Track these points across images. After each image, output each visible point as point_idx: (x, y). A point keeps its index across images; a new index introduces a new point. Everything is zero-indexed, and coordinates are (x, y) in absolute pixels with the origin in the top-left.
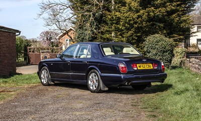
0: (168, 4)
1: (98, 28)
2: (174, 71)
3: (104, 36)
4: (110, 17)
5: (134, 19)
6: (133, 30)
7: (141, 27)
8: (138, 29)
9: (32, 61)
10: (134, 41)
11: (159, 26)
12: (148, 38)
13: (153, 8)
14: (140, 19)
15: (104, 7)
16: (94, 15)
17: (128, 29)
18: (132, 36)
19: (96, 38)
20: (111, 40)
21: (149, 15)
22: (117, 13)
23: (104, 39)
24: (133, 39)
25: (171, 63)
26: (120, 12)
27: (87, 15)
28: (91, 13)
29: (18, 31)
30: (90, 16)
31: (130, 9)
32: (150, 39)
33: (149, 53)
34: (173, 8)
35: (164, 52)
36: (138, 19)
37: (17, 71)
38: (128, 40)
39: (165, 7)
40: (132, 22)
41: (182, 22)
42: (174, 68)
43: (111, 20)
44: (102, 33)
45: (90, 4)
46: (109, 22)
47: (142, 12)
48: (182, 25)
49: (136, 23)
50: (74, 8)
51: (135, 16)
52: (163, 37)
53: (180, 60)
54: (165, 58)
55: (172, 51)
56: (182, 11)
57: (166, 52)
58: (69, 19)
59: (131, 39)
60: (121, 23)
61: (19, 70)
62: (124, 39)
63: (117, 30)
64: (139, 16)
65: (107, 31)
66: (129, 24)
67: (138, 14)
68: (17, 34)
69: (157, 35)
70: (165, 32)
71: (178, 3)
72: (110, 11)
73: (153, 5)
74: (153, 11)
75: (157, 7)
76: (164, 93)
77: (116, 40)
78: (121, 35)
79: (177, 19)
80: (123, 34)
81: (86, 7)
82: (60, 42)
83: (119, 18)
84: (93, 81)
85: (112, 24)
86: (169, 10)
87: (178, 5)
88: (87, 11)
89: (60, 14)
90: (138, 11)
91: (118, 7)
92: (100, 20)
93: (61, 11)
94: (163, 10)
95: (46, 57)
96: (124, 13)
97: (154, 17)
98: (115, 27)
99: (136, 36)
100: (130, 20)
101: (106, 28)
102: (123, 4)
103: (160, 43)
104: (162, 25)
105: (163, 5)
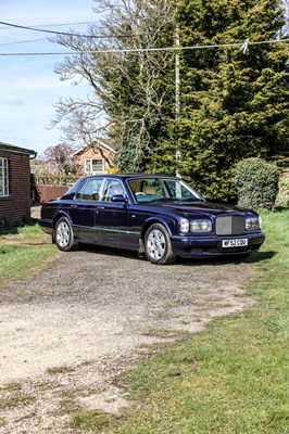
0: (268, 106)
1: (153, 144)
2: (278, 214)
3: (164, 158)
4: (173, 126)
5: (213, 130)
6: (212, 147)
7: (225, 144)
8: (220, 147)
9: (42, 198)
10: (212, 166)
12: (240, 163)
13: (244, 113)
14: (223, 130)
15: (164, 110)
16: (147, 124)
17: (204, 147)
18: (209, 157)
19: (148, 161)
20: (175, 164)
21: (238, 122)
22: (186, 121)
23: (164, 162)
24: (211, 163)
25: (274, 201)
26: (189, 118)
27: (133, 123)
28: (142, 120)
30: (140, 125)
31: (207, 112)
32: (243, 165)
33: (241, 186)
34: (277, 112)
35: (264, 185)
36: (219, 130)
37: (32, 215)
38: (203, 163)
39: (265, 111)
40: (210, 135)
42: (279, 209)
43: (175, 132)
44: (161, 153)
45: (141, 105)
46: (171, 134)
49: (217, 136)
50: (113, 110)
51: (216, 125)
52: (263, 162)
53: (288, 197)
54: (265, 194)
55: (276, 184)
57: (268, 185)
58: (104, 129)
59: (207, 161)
60: (193, 137)
62: (197, 163)
64: (222, 126)
65: (167, 149)
66: (205, 139)
67: (220, 122)
68: (32, 156)
69: (253, 159)
71: (285, 104)
72: (173, 117)
74: (245, 118)
75: (250, 110)
77: (184, 164)
78: (191, 156)
79: (283, 130)
80: (196, 153)
81: (134, 109)
82: (78, 165)
83: (188, 128)
85: (176, 138)
86: (270, 115)
87: (285, 108)
88: (135, 116)
89: (89, 121)
90: (220, 118)
91: (187, 110)
92: (156, 132)
93: (90, 116)
94: (261, 115)
96: (196, 121)
98: (181, 142)
99: (217, 158)
100: (207, 132)
101: (166, 144)
102: (196, 105)
103: (258, 172)
104: (258, 140)
105: (261, 107)
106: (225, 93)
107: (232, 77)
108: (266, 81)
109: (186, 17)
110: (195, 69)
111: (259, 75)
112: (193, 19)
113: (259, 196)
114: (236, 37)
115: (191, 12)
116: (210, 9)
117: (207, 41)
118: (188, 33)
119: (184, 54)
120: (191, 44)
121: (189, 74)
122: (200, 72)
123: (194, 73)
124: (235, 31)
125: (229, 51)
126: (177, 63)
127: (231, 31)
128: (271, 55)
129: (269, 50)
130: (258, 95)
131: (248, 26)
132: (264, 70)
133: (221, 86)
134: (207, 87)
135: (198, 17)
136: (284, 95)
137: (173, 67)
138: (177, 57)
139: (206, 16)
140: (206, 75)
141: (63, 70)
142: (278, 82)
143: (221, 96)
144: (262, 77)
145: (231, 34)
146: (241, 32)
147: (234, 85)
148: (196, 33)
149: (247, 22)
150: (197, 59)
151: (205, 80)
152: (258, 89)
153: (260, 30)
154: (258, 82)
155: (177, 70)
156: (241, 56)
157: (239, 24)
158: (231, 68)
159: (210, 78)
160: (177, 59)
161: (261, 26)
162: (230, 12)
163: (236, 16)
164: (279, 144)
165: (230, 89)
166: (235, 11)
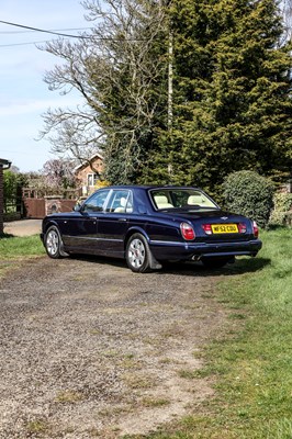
0: (264, 117)
1: (144, 157)
2: (273, 233)
3: (154, 171)
4: (164, 138)
5: (206, 143)
6: (204, 161)
7: (218, 157)
8: (213, 160)
9: (29, 212)
10: (205, 180)
11: (249, 156)
12: (231, 175)
13: (238, 124)
14: (216, 142)
15: (155, 121)
16: (137, 134)
17: (196, 160)
18: (202, 171)
19: (140, 174)
20: (166, 178)
21: (231, 135)
22: (177, 132)
23: (155, 176)
24: (204, 177)
25: (268, 219)
26: (181, 129)
27: (125, 135)
28: (133, 131)
29: (6, 162)
30: (130, 136)
31: (200, 124)
32: (234, 179)
33: (231, 202)
34: (273, 124)
35: (257, 201)
36: (212, 142)
37: (5, 230)
38: (196, 177)
39: (260, 123)
40: (202, 148)
41: (287, 149)
42: (273, 227)
43: (166, 144)
44: (152, 166)
45: (130, 115)
46: (163, 147)
47: (219, 130)
48: (287, 154)
49: (209, 149)
50: (103, 121)
51: (209, 137)
52: (255, 175)
53: (283, 214)
54: (258, 210)
55: (270, 199)
56: (287, 129)
57: (261, 200)
58: (95, 140)
59: (200, 176)
60: (185, 150)
61: (9, 228)
62: (189, 177)
63: (177, 160)
64: (215, 138)
65: (160, 162)
66: (197, 152)
67: (213, 134)
68: (5, 166)
69: (244, 172)
70: (258, 165)
71: (282, 116)
72: (165, 128)
73: (239, 120)
74: (239, 130)
75: (245, 122)
76: (257, 275)
77: (175, 177)
78: (183, 169)
79: (280, 143)
80: (188, 167)
81: (124, 120)
82: (77, 179)
83: (180, 141)
84: (136, 252)
85: (168, 151)
86: (265, 127)
87: (281, 120)
88: (126, 127)
89: (80, 132)
90: (212, 129)
91: (179, 121)
92: (148, 144)
93: (80, 127)
94: (255, 127)
95: (54, 207)
96: (188, 133)
97: (241, 139)
98: (173, 155)
99: (210, 172)
100: (199, 145)
101: (158, 157)
102: (188, 116)
103: (250, 186)
104: (253, 153)
105: (257, 119)
106: (218, 103)
107: (225, 86)
108: (261, 91)
109: (178, 24)
110: (188, 79)
111: (255, 85)
112: (186, 26)
113: (251, 213)
114: (230, 45)
115: (183, 19)
116: (203, 15)
117: (200, 49)
118: (181, 41)
119: (177, 63)
120: (184, 51)
121: (182, 84)
122: (193, 82)
123: (186, 82)
124: (229, 39)
125: (222, 59)
126: (171, 73)
127: (226, 39)
128: (267, 64)
129: (265, 59)
130: (253, 106)
131: (243, 32)
132: (259, 80)
133: (214, 96)
134: (200, 97)
135: (191, 23)
136: (280, 107)
137: (166, 77)
138: (170, 66)
139: (199, 22)
140: (199, 85)
141: (53, 80)
142: (274, 92)
143: (215, 107)
144: (257, 87)
145: (225, 42)
146: (235, 40)
147: (227, 94)
148: (189, 41)
149: (241, 28)
150: (191, 68)
151: (198, 90)
152: (253, 99)
153: (255, 36)
154: (253, 92)
155: (170, 79)
156: (235, 64)
157: (234, 32)
158: (224, 76)
159: (203, 88)
160: (170, 69)
161: (256, 33)
162: (224, 19)
163: (230, 23)
164: (275, 158)
165: (223, 99)
166: (229, 17)
